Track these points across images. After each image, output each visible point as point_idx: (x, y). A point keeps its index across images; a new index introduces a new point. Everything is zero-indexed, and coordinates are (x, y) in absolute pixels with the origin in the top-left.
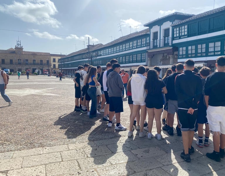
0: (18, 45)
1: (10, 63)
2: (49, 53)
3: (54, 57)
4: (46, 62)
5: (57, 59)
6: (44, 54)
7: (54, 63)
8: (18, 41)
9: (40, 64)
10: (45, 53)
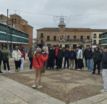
0: (61, 22)
1: (53, 40)
2: (90, 29)
3: (95, 33)
4: (87, 37)
5: (98, 34)
6: (84, 30)
7: (95, 39)
8: (61, 18)
9: (80, 40)
10: (86, 29)
